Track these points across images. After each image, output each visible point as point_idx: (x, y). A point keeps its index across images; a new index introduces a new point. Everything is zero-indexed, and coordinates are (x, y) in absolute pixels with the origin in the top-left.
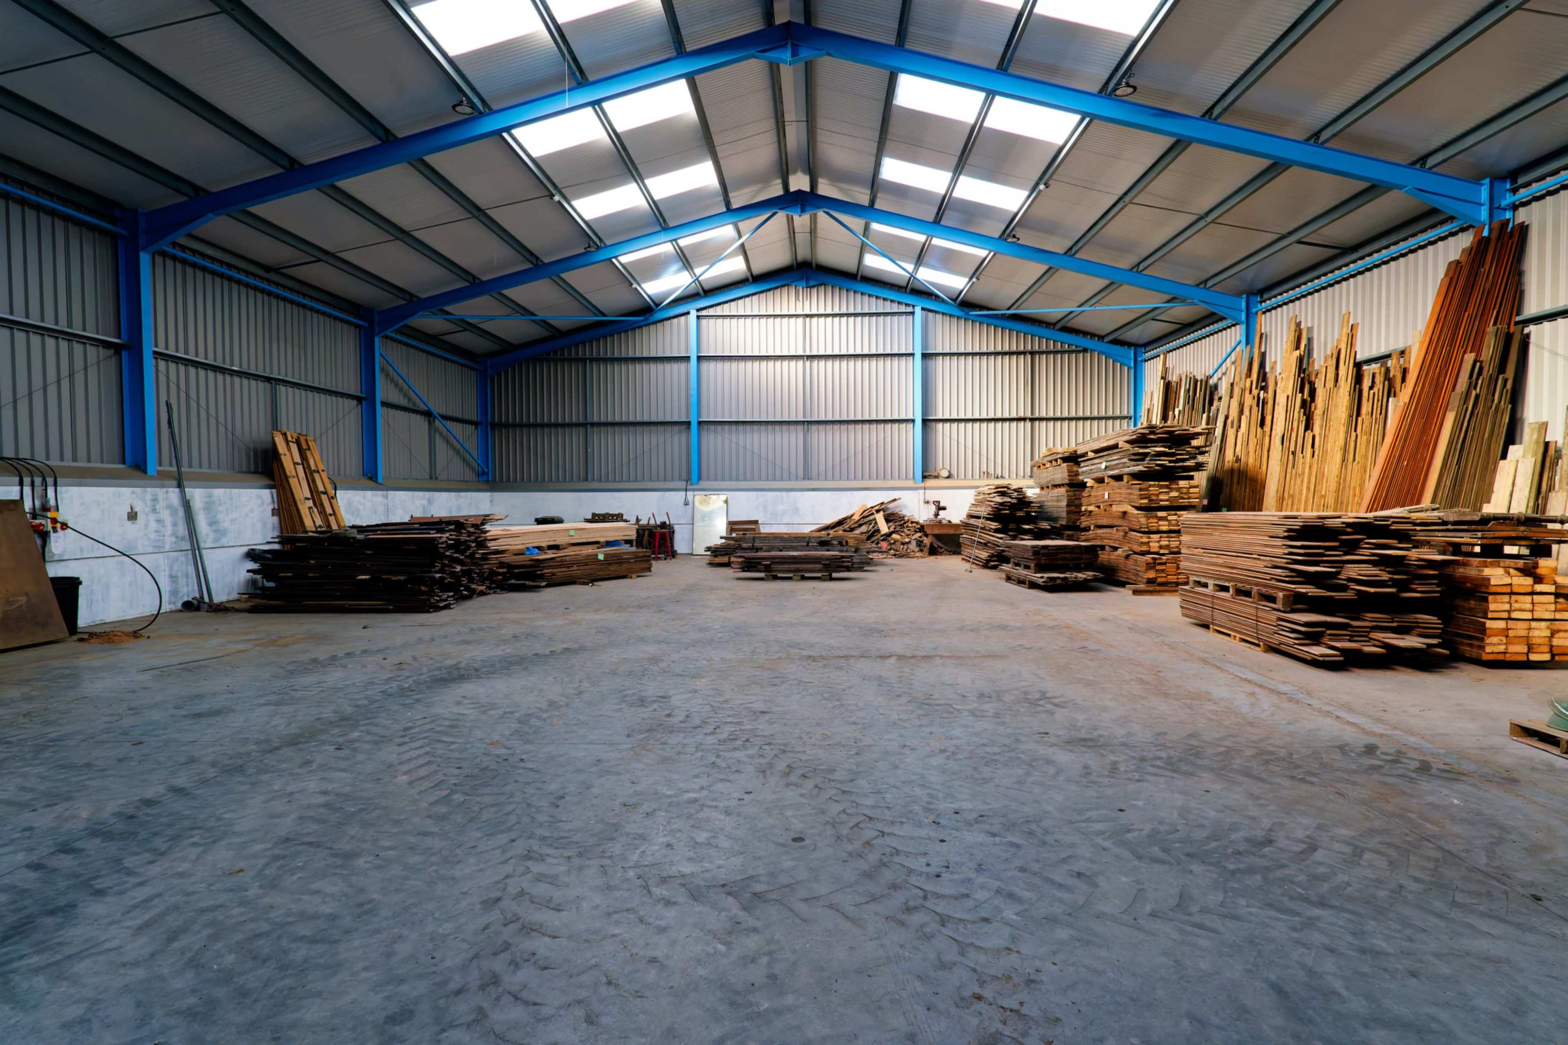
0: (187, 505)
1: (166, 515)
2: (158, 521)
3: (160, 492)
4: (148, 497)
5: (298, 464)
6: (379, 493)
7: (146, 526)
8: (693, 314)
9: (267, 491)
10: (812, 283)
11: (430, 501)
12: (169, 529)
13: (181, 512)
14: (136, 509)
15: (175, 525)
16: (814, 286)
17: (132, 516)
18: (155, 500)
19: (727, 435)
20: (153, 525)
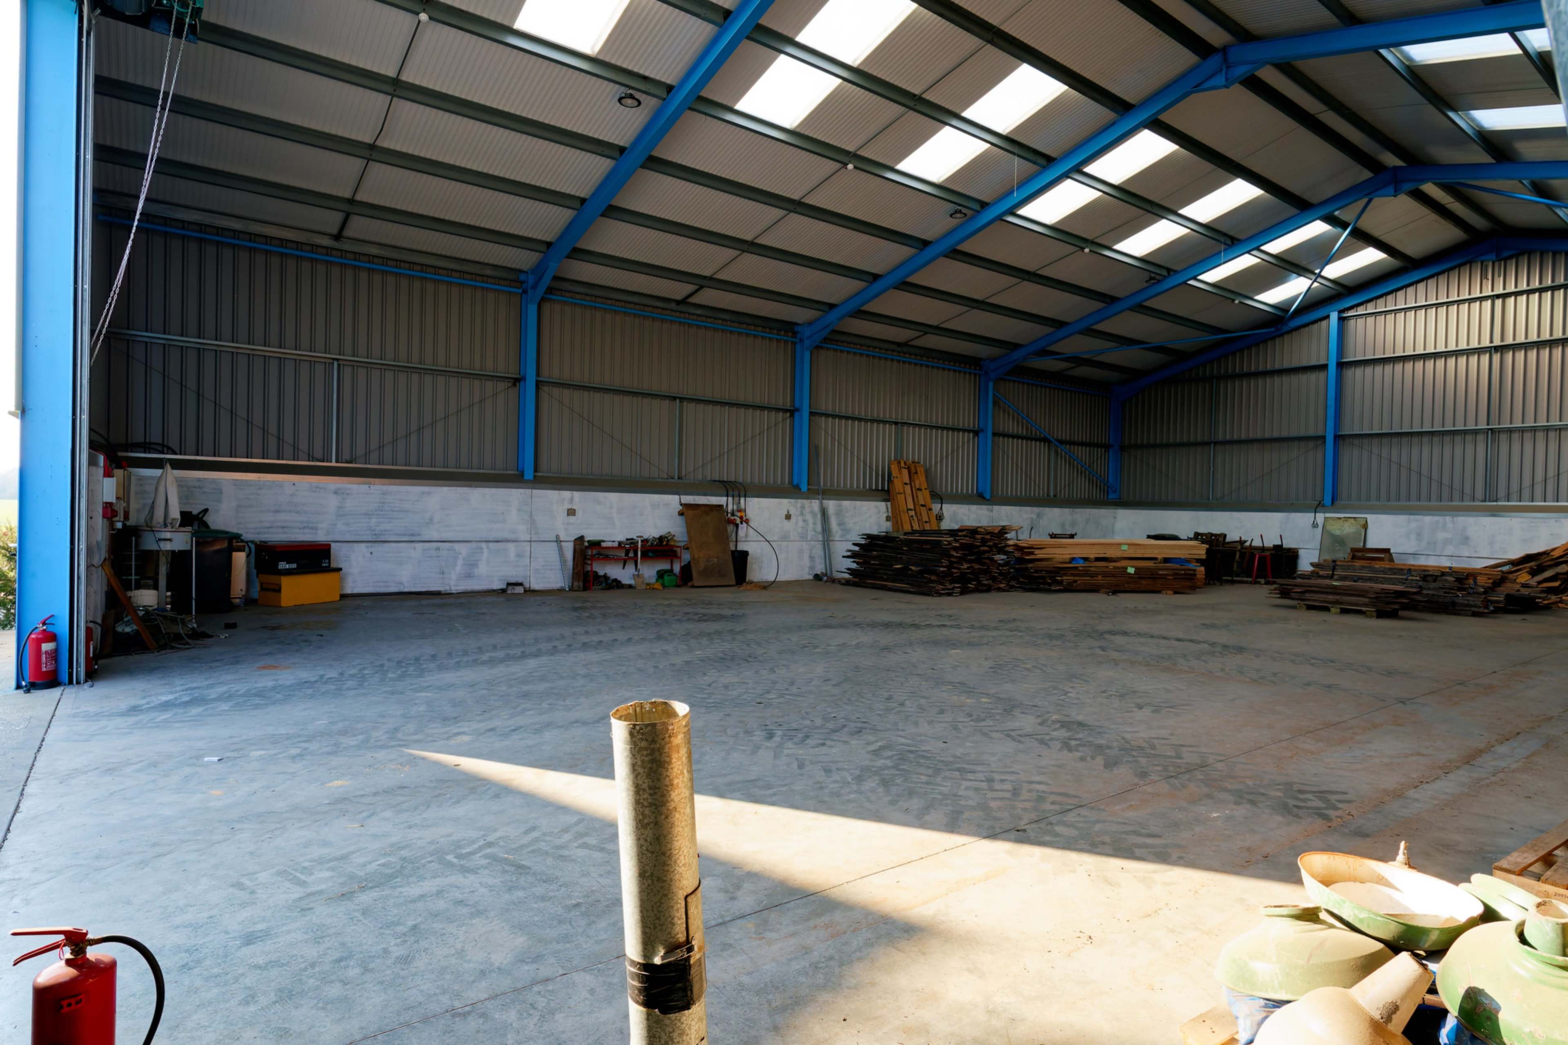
0: (824, 512)
1: (809, 517)
2: (804, 521)
3: (806, 502)
4: (799, 505)
5: (906, 484)
6: (984, 507)
7: (797, 523)
8: (1334, 316)
9: (883, 504)
10: (1506, 254)
11: (1039, 516)
12: (811, 526)
13: (819, 516)
14: (791, 513)
15: (815, 524)
16: (1510, 258)
17: (788, 517)
18: (803, 507)
19: (1375, 450)
20: (801, 523)
